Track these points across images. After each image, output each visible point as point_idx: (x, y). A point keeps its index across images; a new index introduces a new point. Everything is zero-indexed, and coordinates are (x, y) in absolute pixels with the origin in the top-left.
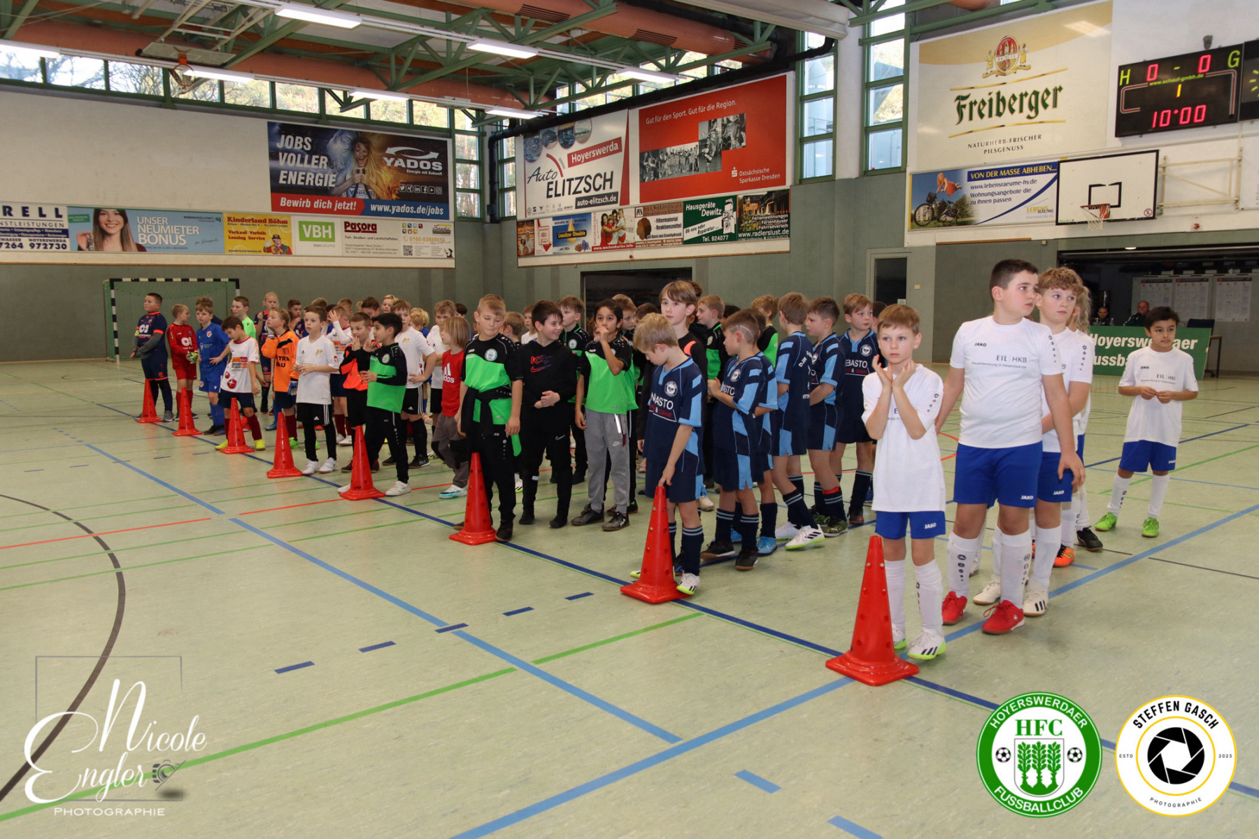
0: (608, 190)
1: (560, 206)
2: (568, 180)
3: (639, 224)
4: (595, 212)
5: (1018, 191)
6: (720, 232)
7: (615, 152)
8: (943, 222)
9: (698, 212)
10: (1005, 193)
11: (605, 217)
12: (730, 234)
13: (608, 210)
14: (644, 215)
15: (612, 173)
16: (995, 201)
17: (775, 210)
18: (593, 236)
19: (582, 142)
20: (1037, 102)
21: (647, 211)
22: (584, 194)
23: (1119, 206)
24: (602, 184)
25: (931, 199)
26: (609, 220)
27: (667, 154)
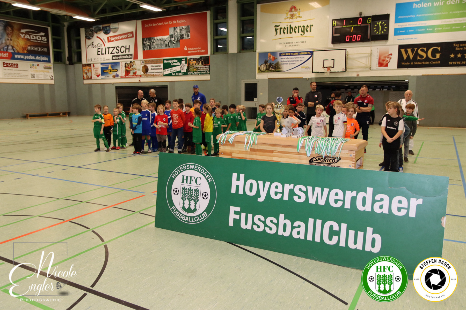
0: (127, 53)
1: (104, 58)
2: (108, 48)
3: (143, 67)
4: (121, 62)
5: (298, 61)
6: (180, 72)
7: (130, 37)
8: (271, 71)
9: (170, 64)
10: (293, 61)
11: (126, 64)
12: (184, 73)
13: (128, 61)
14: (145, 64)
15: (129, 46)
16: (290, 64)
17: (204, 64)
18: (121, 71)
19: (115, 32)
20: (304, 30)
21: (146, 62)
22: (116, 54)
23: (334, 67)
24: (125, 50)
25: (266, 62)
26: (128, 65)
27: (155, 40)
